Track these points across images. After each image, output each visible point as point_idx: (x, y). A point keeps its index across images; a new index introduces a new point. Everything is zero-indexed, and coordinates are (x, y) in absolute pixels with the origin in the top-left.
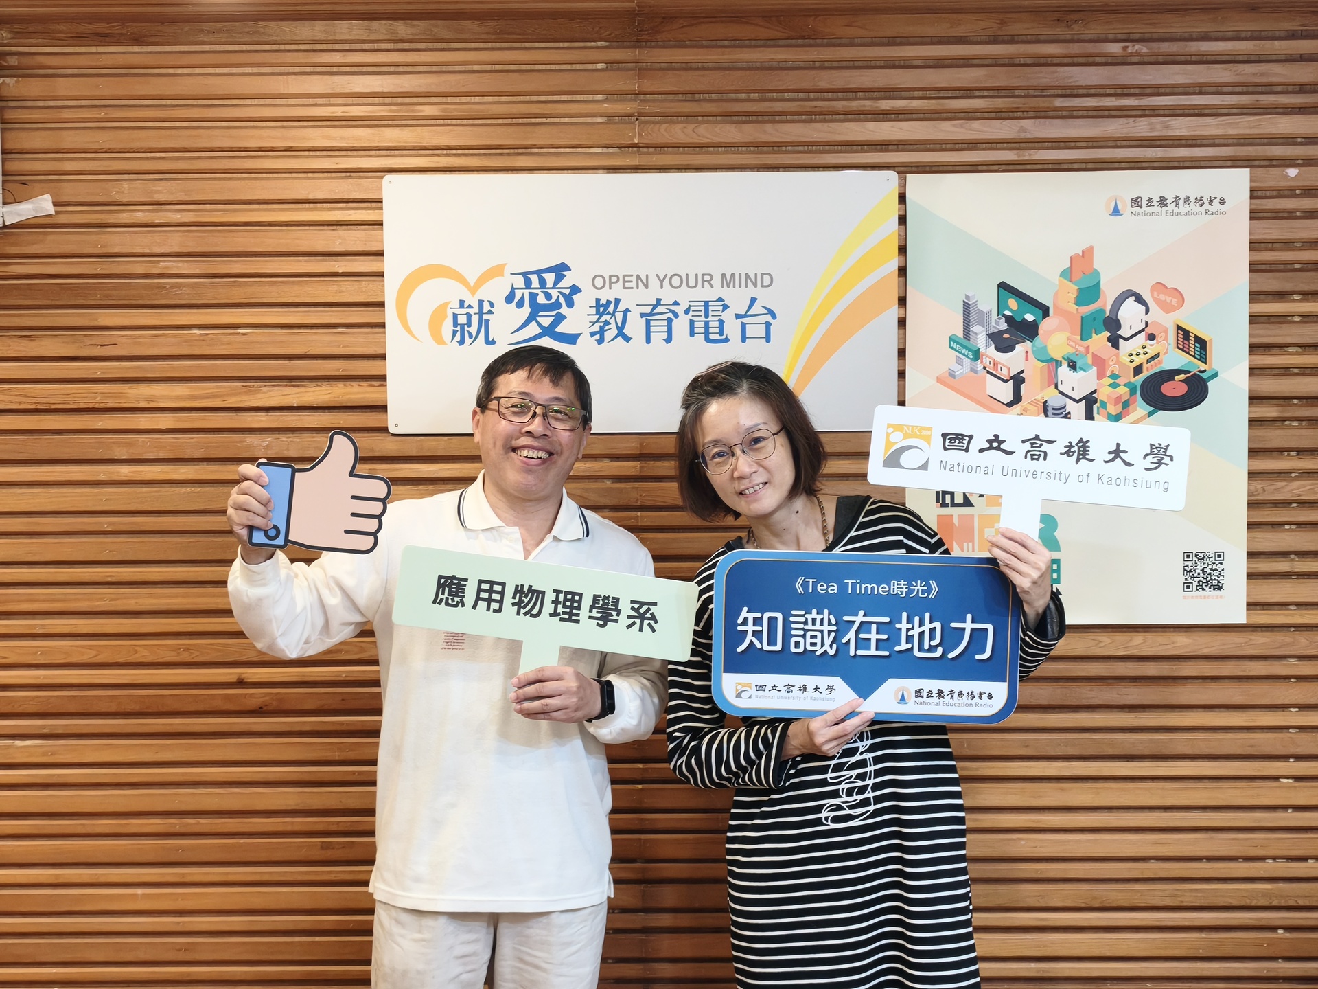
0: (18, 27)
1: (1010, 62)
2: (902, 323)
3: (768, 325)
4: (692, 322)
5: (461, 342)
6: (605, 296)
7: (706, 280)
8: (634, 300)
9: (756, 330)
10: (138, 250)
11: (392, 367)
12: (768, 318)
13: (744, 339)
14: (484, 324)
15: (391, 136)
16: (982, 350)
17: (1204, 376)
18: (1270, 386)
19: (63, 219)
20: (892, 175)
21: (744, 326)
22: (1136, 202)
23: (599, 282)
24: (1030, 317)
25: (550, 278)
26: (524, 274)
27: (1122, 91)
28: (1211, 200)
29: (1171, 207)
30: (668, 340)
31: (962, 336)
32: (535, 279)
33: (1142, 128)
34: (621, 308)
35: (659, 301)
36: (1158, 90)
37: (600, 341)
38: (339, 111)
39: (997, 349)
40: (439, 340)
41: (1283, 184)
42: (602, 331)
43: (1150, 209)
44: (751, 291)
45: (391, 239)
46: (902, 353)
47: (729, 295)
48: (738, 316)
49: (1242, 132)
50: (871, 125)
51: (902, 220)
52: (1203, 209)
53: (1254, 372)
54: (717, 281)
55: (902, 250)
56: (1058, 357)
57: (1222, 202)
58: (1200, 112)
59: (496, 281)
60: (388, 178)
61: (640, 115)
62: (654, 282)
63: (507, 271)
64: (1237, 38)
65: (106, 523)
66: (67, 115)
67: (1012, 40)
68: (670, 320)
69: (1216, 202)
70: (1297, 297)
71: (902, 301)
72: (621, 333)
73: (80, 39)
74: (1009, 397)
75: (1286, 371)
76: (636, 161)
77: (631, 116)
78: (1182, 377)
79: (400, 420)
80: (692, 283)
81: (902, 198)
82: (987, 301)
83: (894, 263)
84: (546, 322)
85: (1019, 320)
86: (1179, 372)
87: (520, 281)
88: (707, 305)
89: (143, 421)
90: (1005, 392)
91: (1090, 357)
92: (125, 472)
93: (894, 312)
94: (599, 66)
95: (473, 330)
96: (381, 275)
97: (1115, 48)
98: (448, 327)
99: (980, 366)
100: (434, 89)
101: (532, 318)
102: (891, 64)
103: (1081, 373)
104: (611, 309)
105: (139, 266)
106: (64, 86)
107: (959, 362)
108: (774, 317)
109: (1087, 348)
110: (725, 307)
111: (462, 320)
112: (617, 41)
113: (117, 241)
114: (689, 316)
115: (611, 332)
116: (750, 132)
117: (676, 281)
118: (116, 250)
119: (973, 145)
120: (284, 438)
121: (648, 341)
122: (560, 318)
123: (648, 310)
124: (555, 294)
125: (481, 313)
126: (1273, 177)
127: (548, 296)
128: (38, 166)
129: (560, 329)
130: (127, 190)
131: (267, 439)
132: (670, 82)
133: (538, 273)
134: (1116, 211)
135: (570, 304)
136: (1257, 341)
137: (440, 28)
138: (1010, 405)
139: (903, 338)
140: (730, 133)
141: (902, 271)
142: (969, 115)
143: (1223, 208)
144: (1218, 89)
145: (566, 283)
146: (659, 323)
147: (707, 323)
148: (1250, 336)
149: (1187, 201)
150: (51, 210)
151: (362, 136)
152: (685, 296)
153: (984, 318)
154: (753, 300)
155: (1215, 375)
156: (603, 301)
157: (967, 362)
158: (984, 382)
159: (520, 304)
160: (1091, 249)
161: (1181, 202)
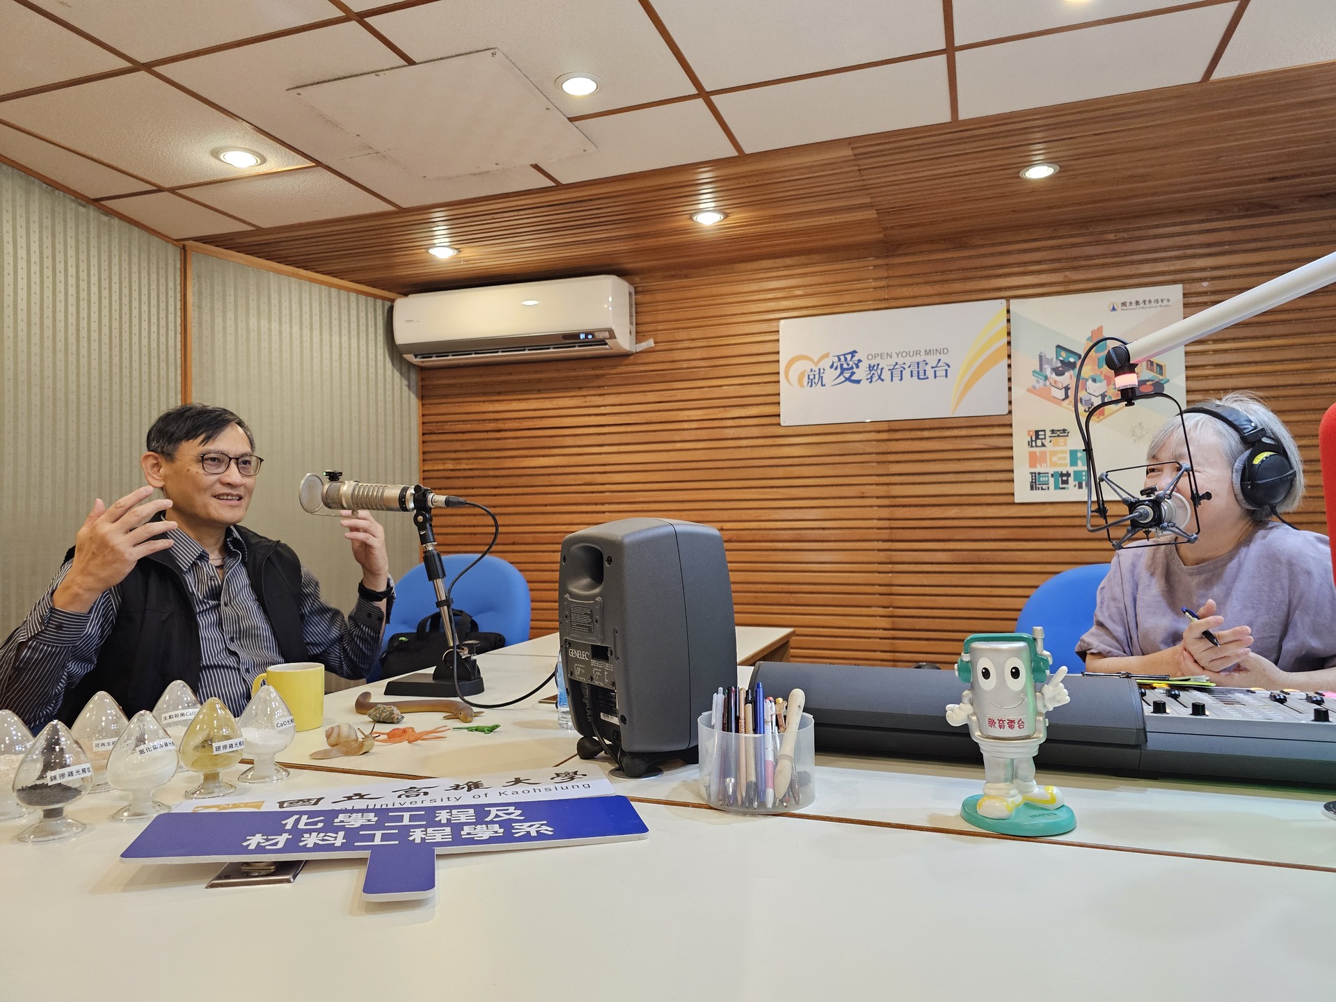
0: (642, 276)
1: (1060, 247)
2: (1009, 366)
3: (946, 370)
4: (912, 372)
5: (811, 386)
6: (873, 362)
7: (918, 353)
8: (886, 364)
9: (941, 373)
10: (685, 358)
11: (782, 399)
12: (947, 367)
13: (935, 377)
14: (821, 378)
15: (784, 304)
16: (1049, 376)
17: (1162, 382)
18: (1196, 385)
19: (657, 348)
20: (1004, 301)
21: (935, 371)
22: (1124, 304)
23: (870, 357)
24: (1072, 360)
25: (849, 357)
26: (838, 356)
27: (1116, 254)
28: (1162, 301)
29: (1142, 305)
30: (901, 379)
31: (1038, 369)
32: (842, 358)
33: (1126, 270)
34: (880, 367)
35: (897, 363)
36: (1133, 253)
37: (871, 382)
38: (762, 297)
39: (1057, 375)
40: (802, 386)
41: (1200, 290)
42: (872, 377)
43: (1131, 307)
44: (939, 356)
45: (782, 347)
46: (1010, 380)
47: (928, 358)
48: (932, 368)
49: (1177, 268)
50: (993, 281)
51: (1009, 321)
52: (1158, 305)
53: (1188, 378)
54: (923, 353)
55: (1009, 334)
56: (1087, 377)
57: (1168, 300)
58: (1155, 260)
59: (826, 360)
60: (782, 322)
61: (888, 286)
62: (894, 355)
63: (830, 356)
64: (1174, 225)
65: (671, 466)
66: (659, 308)
67: (1060, 237)
68: (902, 371)
69: (1165, 302)
70: (1210, 342)
71: (1009, 356)
72: (880, 377)
73: (664, 278)
74: (1064, 397)
75: (1206, 377)
76: (886, 305)
77: (884, 287)
78: (1151, 383)
79: (784, 421)
80: (911, 354)
81: (1008, 311)
82: (1051, 354)
83: (1005, 340)
84: (847, 375)
85: (1066, 361)
86: (1149, 381)
87: (836, 359)
88: (918, 363)
89: (686, 425)
90: (1061, 394)
91: (1102, 377)
92: (678, 446)
93: (1006, 361)
94: (871, 268)
95: (816, 380)
96: (778, 361)
97: (1111, 237)
98: (806, 379)
99: (1048, 383)
100: (801, 284)
101: (841, 373)
102: (1002, 254)
103: (1098, 384)
104: (875, 368)
105: (685, 365)
106: (659, 297)
107: (1038, 382)
108: (949, 366)
109: (1101, 373)
110: (927, 364)
111: (812, 377)
112: (877, 257)
113: (677, 355)
114: (911, 369)
115: (876, 377)
116: (938, 288)
117: (904, 354)
118: (677, 359)
119: (1042, 285)
120: (739, 429)
121: (892, 380)
122: (853, 373)
123: (892, 367)
124: (851, 363)
125: (819, 373)
126: (1196, 287)
127: (848, 364)
128: (649, 329)
129: (853, 378)
130: (682, 335)
131: (733, 430)
132: (900, 272)
133: (844, 355)
134: (1114, 309)
135: (857, 367)
136: (1189, 364)
137: (803, 259)
138: (1063, 400)
139: (1010, 373)
140: (928, 290)
141: (1009, 343)
142: (1040, 272)
143: (1168, 304)
144: (1165, 249)
145: (856, 359)
146: (897, 373)
147: (918, 372)
148: (1186, 362)
149: (1150, 301)
150: (653, 345)
151: (772, 305)
152: (908, 360)
153: (1049, 362)
154: (939, 360)
155: (1168, 381)
156: (872, 365)
157: (1042, 382)
158: (1050, 391)
159: (836, 369)
160: (1101, 327)
161: (1147, 303)
